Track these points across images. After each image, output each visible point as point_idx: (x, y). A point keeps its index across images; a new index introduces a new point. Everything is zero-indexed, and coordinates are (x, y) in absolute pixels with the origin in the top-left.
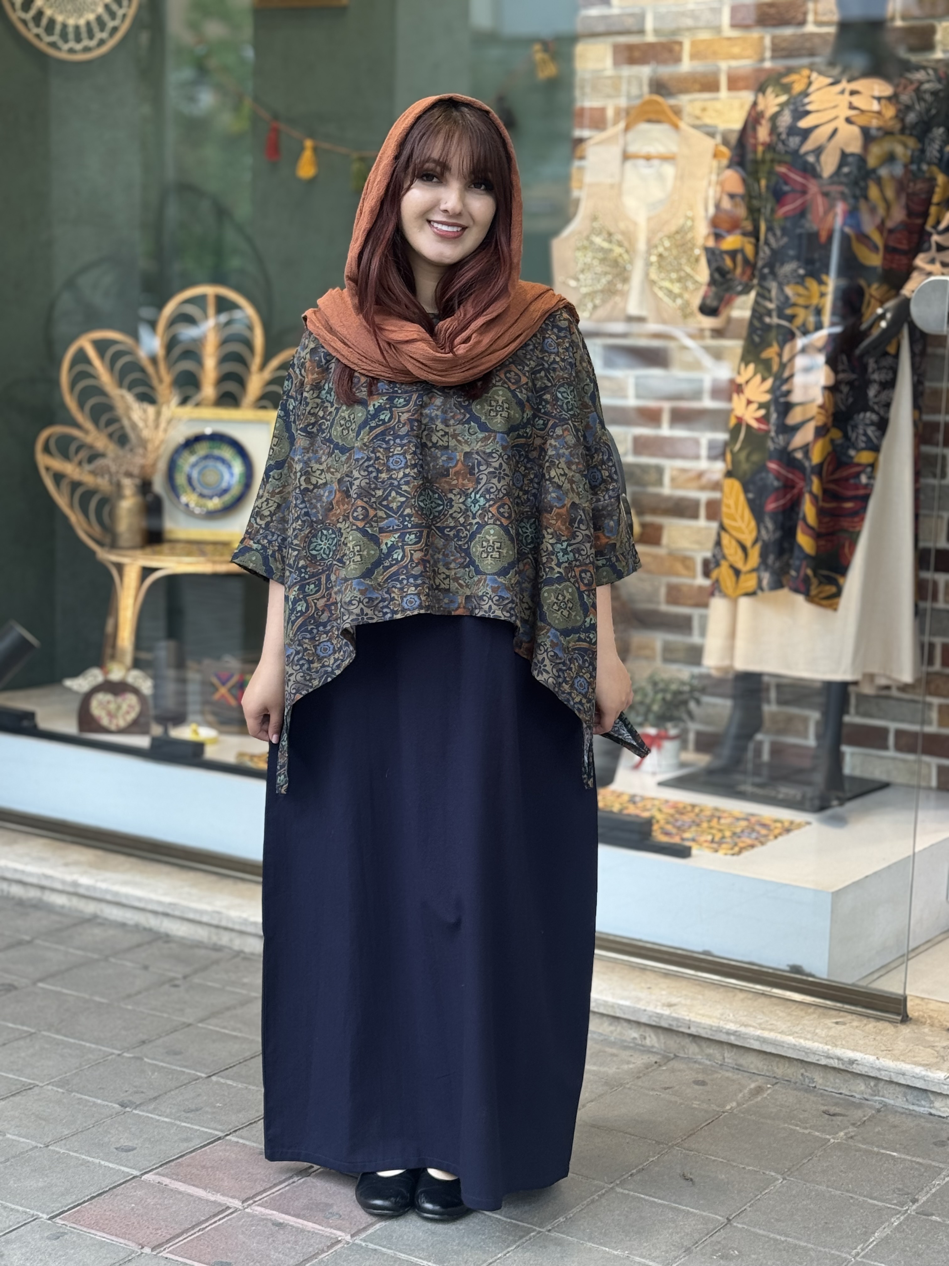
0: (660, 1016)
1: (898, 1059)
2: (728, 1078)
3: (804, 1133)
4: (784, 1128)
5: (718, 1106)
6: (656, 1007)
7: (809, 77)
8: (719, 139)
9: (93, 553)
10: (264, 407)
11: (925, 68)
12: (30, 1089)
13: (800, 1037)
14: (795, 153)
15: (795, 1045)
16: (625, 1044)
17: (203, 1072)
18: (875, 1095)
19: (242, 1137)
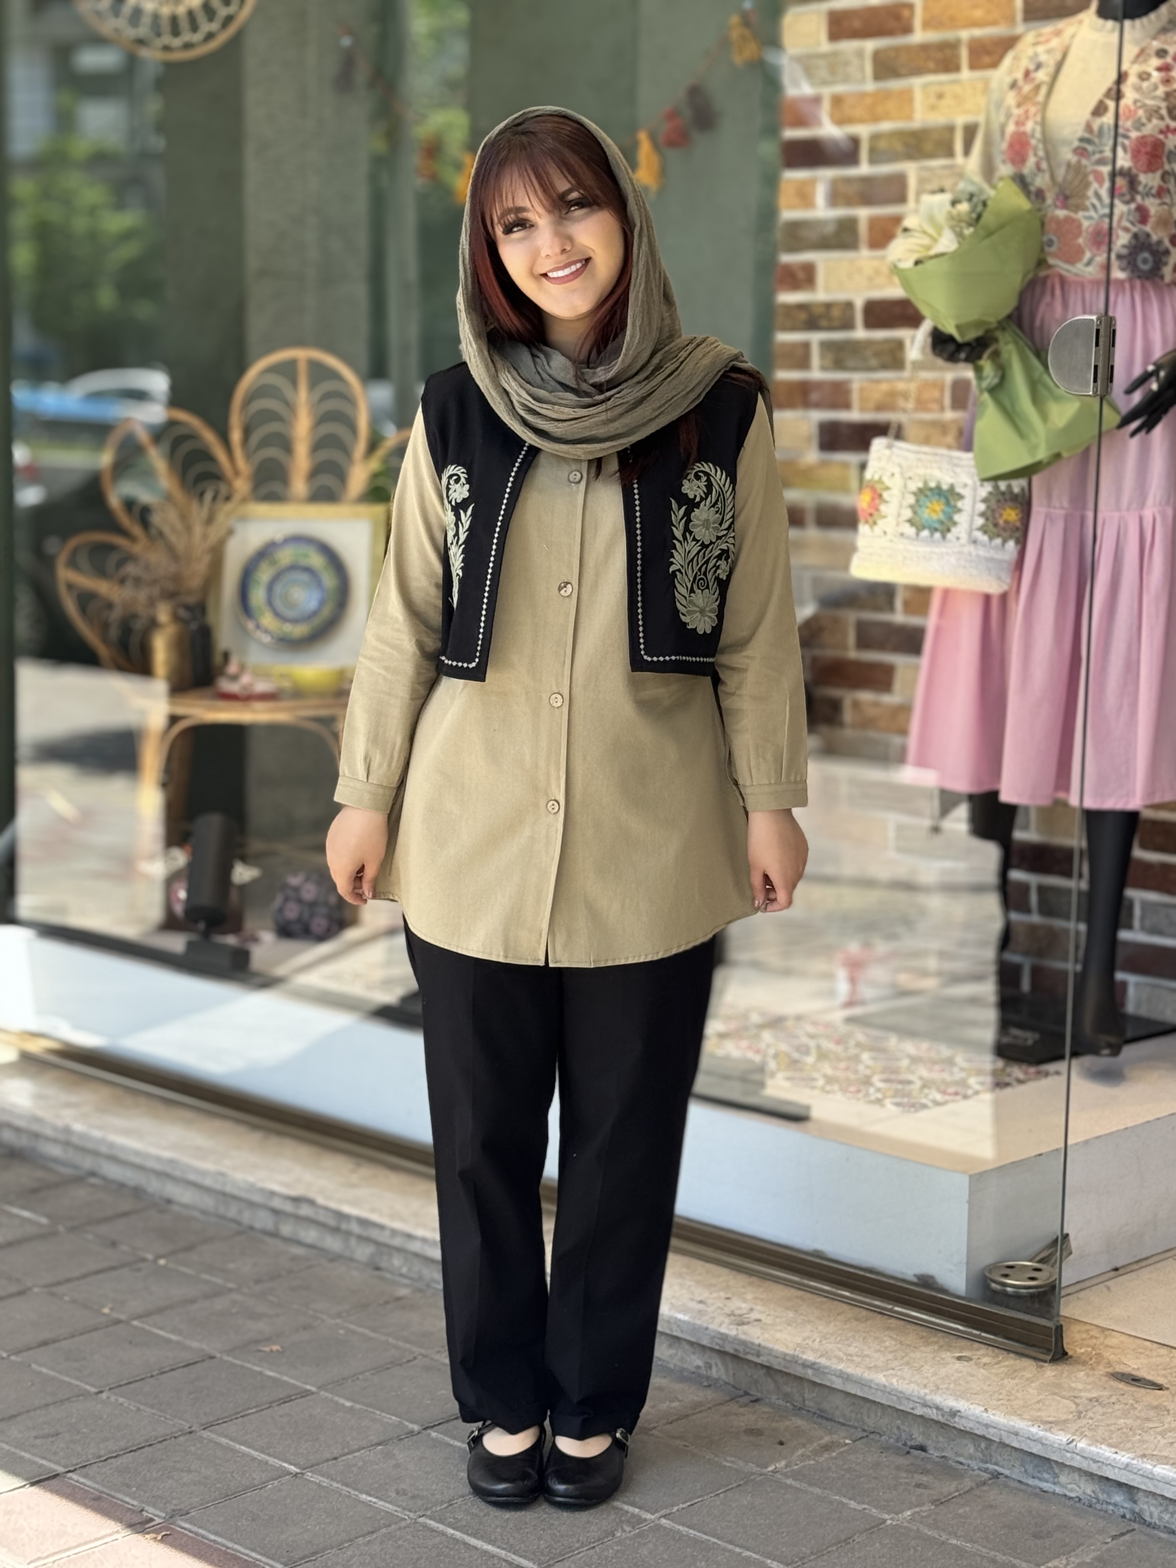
0: (724, 1337)
1: (1014, 1412)
3: (855, 1510)
4: (831, 1503)
5: (758, 1466)
6: (721, 1324)
13: (896, 1375)
16: (686, 1374)
17: (92, 1385)
18: (986, 1462)
19: (86, 1476)
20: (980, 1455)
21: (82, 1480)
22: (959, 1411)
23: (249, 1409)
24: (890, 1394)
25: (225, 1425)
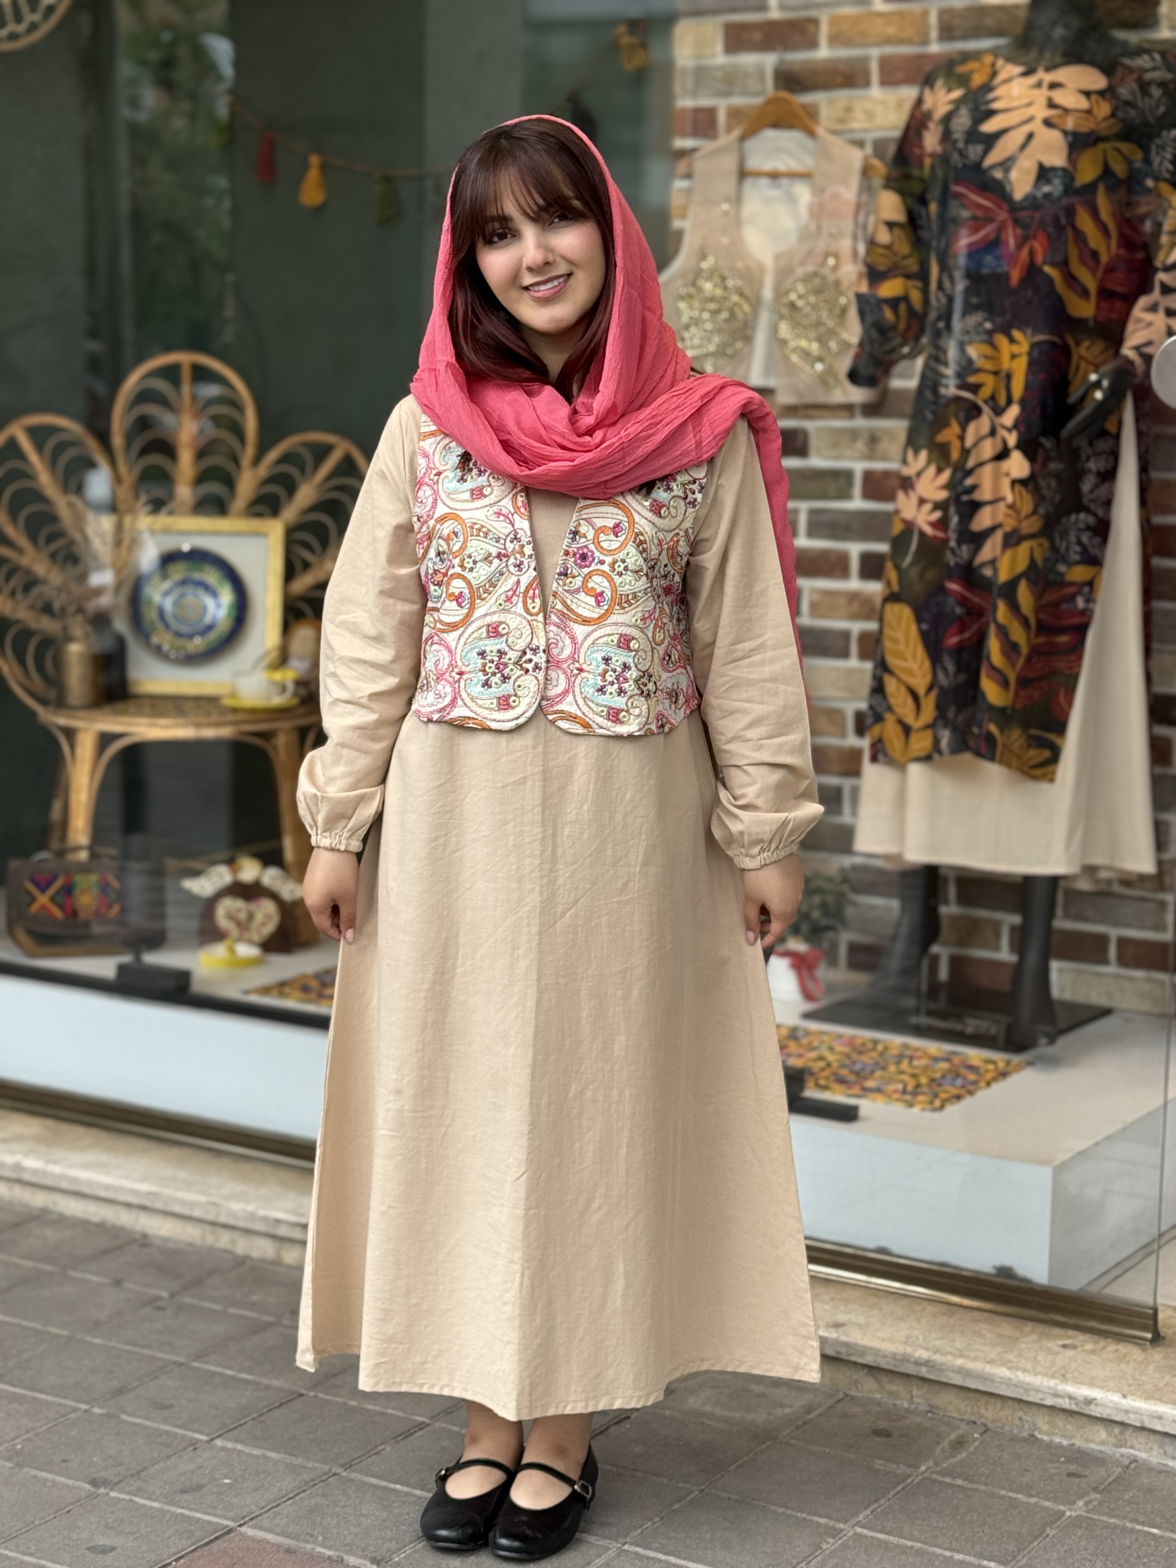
0: (824, 1340)
1: (1152, 1398)
2: (919, 1424)
3: (1029, 1504)
4: (1002, 1497)
5: (911, 1466)
7: (993, 65)
8: (869, 150)
9: (33, 714)
10: (259, 515)
11: (1148, 51)
13: (1018, 1369)
14: (978, 165)
15: (1010, 1379)
17: (202, 1433)
18: (1121, 1447)
19: (261, 1528)
20: (1112, 1440)
21: (260, 1534)
22: (1095, 1399)
23: (377, 1446)
24: (1016, 1386)
25: (363, 1463)
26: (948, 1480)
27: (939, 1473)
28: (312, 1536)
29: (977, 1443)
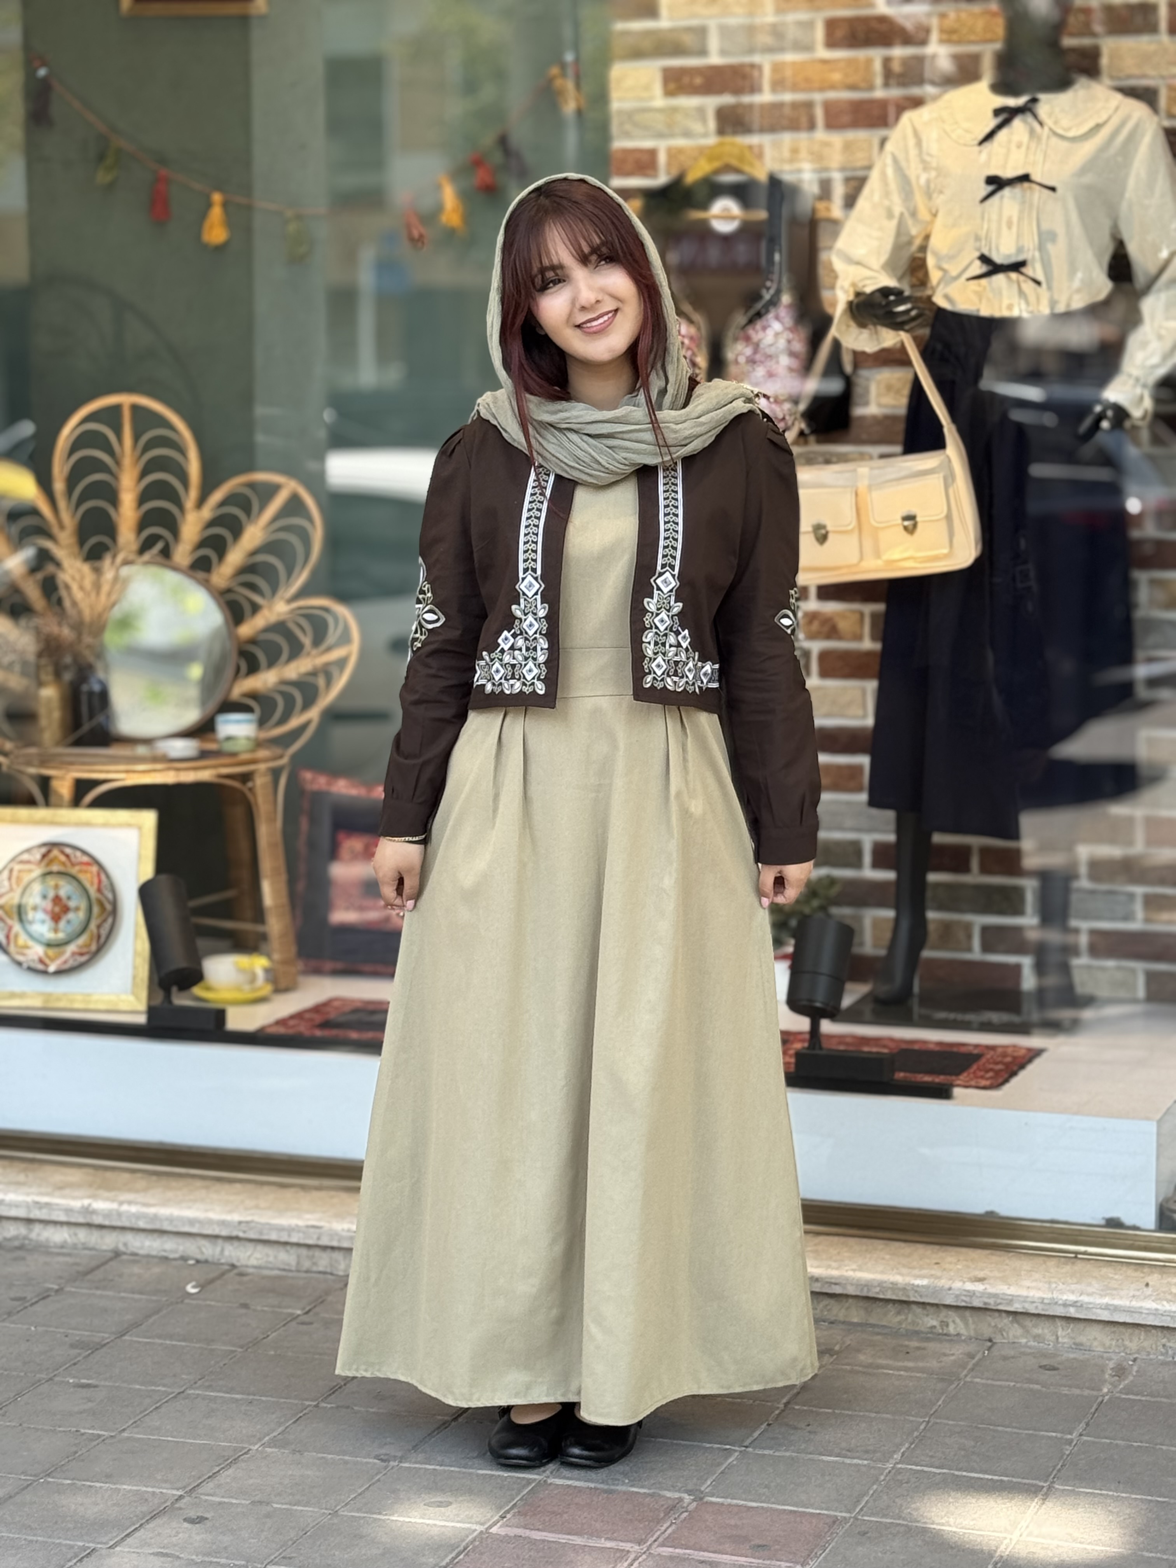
2: (1075, 1359)
5: (1093, 1389)
6: (964, 1282)
12: (245, 1453)
15: (1157, 1310)
16: (923, 1335)
26: (1131, 1397)
27: (1120, 1392)
28: (619, 1480)
29: (1135, 1368)
